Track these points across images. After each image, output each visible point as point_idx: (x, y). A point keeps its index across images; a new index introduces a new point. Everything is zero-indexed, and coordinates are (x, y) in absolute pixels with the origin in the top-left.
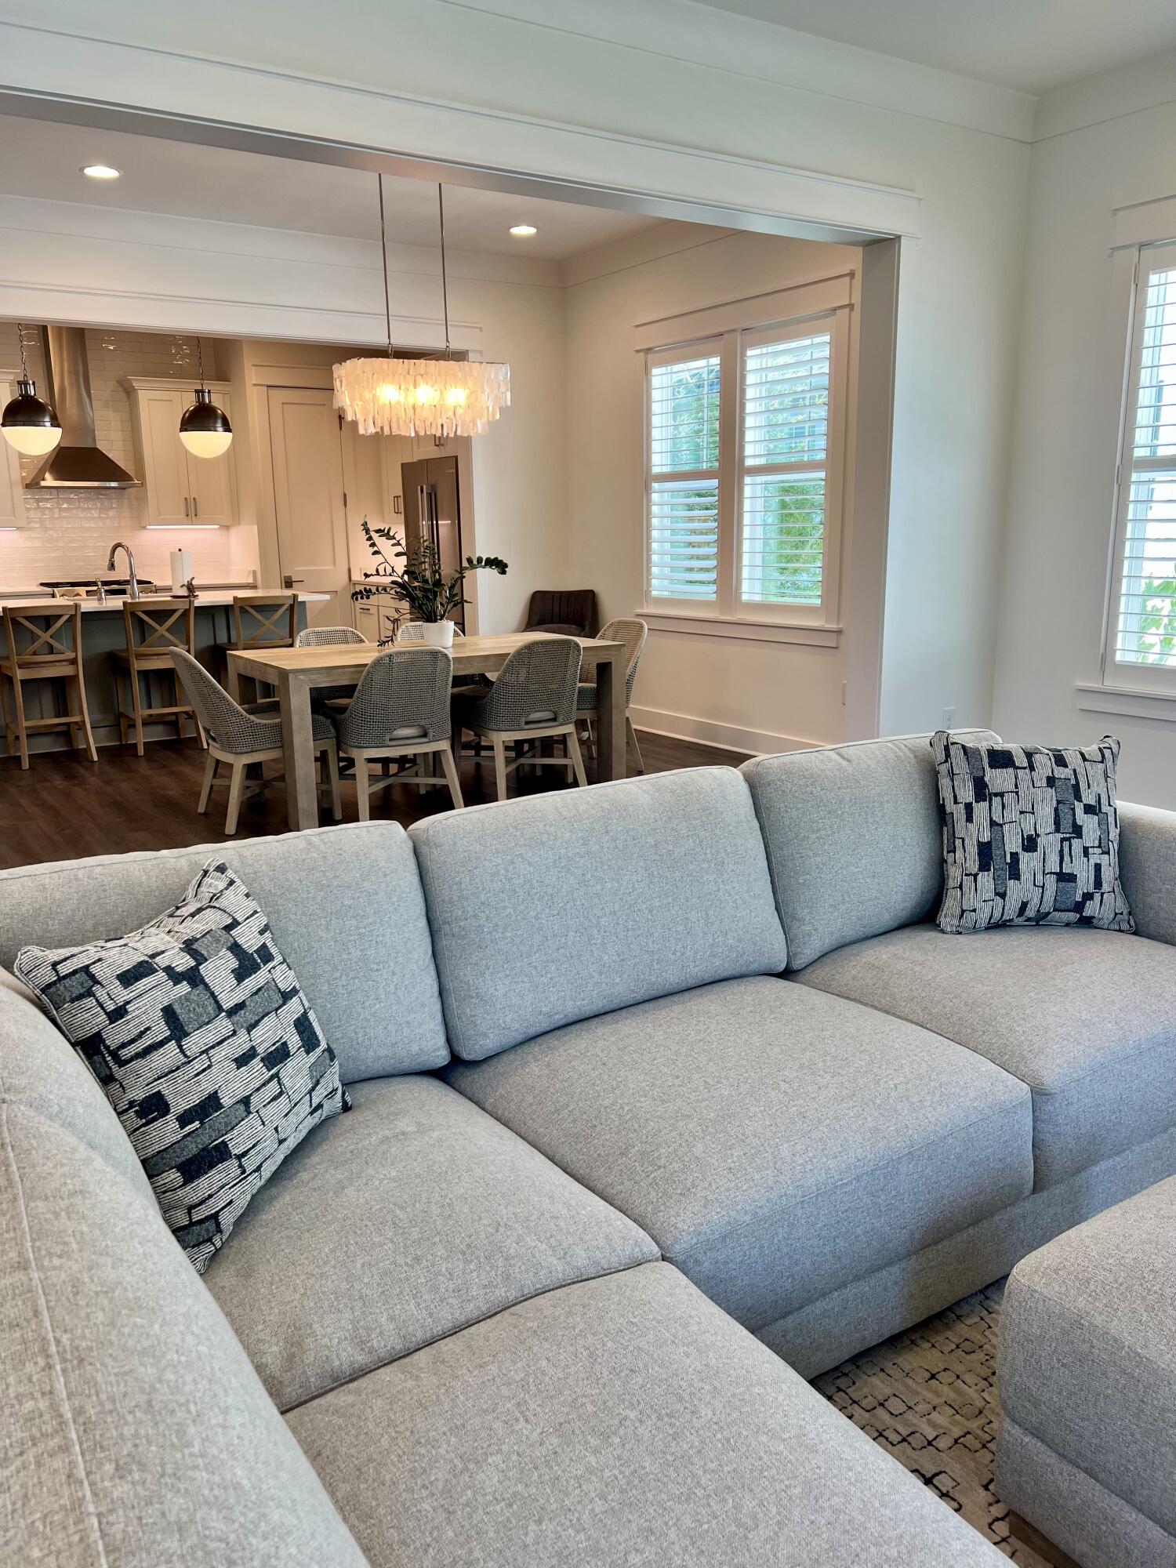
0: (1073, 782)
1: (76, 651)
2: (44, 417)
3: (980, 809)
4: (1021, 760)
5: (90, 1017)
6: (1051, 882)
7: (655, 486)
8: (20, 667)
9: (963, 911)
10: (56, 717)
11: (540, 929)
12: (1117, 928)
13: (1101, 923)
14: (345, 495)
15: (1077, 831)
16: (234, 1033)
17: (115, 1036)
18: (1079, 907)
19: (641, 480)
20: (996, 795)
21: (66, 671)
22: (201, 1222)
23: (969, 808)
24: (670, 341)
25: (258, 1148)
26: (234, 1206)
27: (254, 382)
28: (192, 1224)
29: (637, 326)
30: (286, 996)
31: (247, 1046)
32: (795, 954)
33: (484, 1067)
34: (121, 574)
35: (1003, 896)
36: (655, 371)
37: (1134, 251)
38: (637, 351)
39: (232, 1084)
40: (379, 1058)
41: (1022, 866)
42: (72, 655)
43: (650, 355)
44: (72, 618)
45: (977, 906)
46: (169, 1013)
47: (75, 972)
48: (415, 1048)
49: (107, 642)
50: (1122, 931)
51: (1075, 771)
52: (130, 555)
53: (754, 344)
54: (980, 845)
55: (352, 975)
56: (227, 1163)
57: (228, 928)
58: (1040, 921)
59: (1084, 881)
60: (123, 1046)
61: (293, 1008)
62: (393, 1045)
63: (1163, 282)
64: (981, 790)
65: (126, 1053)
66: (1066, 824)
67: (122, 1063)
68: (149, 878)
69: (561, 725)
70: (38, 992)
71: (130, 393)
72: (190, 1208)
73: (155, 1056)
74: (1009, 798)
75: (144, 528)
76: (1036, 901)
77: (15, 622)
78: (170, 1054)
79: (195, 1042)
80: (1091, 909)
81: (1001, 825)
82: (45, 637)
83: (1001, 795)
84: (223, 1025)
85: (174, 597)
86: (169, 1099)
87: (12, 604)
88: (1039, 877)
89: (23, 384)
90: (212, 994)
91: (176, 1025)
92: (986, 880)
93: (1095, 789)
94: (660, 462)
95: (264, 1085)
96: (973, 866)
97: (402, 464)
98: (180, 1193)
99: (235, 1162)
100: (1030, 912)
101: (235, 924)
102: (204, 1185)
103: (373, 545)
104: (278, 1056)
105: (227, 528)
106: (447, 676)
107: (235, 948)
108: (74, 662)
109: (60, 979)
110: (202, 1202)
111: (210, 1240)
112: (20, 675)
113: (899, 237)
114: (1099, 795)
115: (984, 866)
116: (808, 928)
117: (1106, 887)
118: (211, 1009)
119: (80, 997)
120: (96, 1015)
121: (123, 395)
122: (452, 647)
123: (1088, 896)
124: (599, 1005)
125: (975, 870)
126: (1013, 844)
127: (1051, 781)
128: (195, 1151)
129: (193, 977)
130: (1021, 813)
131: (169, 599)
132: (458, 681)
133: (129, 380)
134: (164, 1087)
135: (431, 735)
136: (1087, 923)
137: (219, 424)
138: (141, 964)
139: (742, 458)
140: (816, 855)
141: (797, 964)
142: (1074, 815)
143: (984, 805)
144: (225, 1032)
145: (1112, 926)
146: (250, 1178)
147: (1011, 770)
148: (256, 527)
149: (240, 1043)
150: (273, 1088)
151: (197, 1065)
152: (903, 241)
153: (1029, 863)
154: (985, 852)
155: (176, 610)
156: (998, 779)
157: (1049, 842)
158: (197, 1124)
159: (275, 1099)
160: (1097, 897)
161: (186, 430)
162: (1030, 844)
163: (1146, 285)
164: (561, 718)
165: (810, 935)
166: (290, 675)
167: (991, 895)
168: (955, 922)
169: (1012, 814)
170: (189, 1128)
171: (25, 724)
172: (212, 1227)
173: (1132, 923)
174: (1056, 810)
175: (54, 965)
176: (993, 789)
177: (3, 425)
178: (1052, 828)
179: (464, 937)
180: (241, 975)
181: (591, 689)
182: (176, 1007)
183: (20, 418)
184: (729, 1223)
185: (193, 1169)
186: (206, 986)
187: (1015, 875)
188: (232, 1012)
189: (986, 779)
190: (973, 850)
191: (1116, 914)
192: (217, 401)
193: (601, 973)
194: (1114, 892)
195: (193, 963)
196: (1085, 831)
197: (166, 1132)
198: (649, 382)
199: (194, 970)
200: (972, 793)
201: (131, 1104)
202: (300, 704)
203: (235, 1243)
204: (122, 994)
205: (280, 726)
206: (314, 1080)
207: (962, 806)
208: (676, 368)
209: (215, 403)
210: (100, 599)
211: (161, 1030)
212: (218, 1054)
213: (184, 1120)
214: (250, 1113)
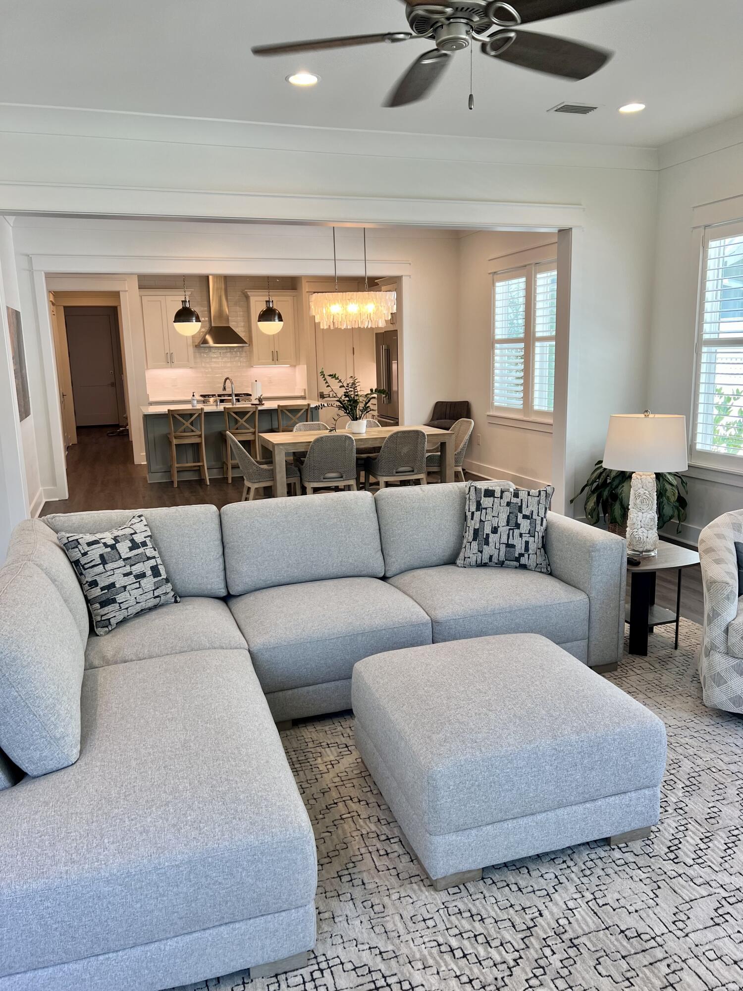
0: (520, 504)
1: (201, 431)
2: (193, 317)
3: (477, 514)
4: (498, 494)
5: (76, 554)
6: (503, 548)
7: (497, 346)
8: (175, 438)
9: (465, 558)
10: (194, 462)
11: (262, 548)
12: (539, 570)
13: (530, 568)
14: (353, 348)
15: (518, 526)
16: (125, 566)
17: (83, 561)
18: (517, 559)
19: (490, 343)
20: (484, 508)
21: (197, 440)
22: (104, 620)
23: (473, 513)
24: (504, 268)
25: (127, 602)
26: (115, 618)
27: (307, 290)
28: (101, 620)
29: (489, 260)
30: (149, 558)
31: (129, 571)
32: (388, 570)
33: (239, 598)
34: (228, 391)
35: (481, 552)
36: (497, 284)
37: (702, 229)
38: (489, 274)
39: (120, 581)
40: (194, 588)
41: (490, 540)
42: (200, 433)
43: (496, 276)
44: (200, 415)
45: (471, 556)
46: (102, 556)
47: (73, 540)
48: (209, 587)
49: (217, 427)
50: (543, 573)
51: (522, 500)
52: (232, 383)
53: (541, 272)
54: (475, 530)
55: (185, 557)
56: (115, 604)
57: (132, 534)
58: (501, 564)
59: (520, 548)
60: (86, 564)
61: (152, 562)
62: (200, 584)
63: (722, 244)
64: (479, 507)
65: (86, 566)
66: (512, 522)
67: (85, 569)
68: (117, 518)
69: (416, 474)
70: (62, 545)
71: (247, 298)
72: (102, 616)
73: (95, 568)
74: (489, 510)
75: (252, 367)
76: (496, 555)
77: (174, 417)
78: (100, 568)
79: (109, 566)
80: (523, 561)
81: (484, 522)
82: (187, 424)
83: (486, 509)
84: (121, 563)
85: (252, 404)
86: (99, 582)
87: (173, 407)
88: (498, 544)
89: (184, 302)
90: (119, 553)
91: (103, 560)
92: (475, 545)
93: (530, 508)
94: (500, 333)
95: (133, 583)
96: (471, 539)
97: (376, 334)
98: (99, 611)
99: (118, 605)
100: (495, 560)
101: (136, 533)
102: (106, 610)
103: (327, 382)
104: (143, 575)
105: (295, 366)
106: (352, 448)
107: (132, 541)
108: (200, 436)
109: (69, 542)
110: (105, 614)
111: (107, 627)
112: (175, 442)
113: (571, 229)
114: (532, 511)
115: (474, 539)
116: (394, 560)
117: (530, 552)
118: (117, 557)
119: (74, 548)
120: (78, 554)
121: (245, 298)
122: (365, 433)
123: (521, 555)
124: (287, 580)
125: (471, 540)
126: (488, 530)
127: (508, 504)
128: (105, 599)
129: (113, 547)
130: (493, 517)
131: (250, 406)
132: (359, 451)
133: (246, 292)
134: (97, 578)
135: (344, 477)
136: (524, 567)
137: (276, 318)
138: (95, 541)
139: (534, 332)
140: (398, 530)
141: (388, 575)
142: (517, 519)
143: (479, 513)
144: (121, 565)
145: (536, 569)
146: (123, 611)
147: (492, 498)
148: (306, 366)
149: (127, 569)
150: (137, 585)
151: (109, 573)
152: (573, 230)
153: (493, 538)
154: (476, 532)
155: (249, 412)
156: (486, 502)
157: (503, 530)
158: (106, 591)
159: (136, 589)
160: (526, 556)
161: (260, 321)
162: (495, 530)
163: (708, 247)
164: (416, 471)
165: (394, 563)
166: (276, 446)
167: (476, 551)
168: (462, 562)
169: (489, 517)
170: (103, 592)
171: (176, 465)
172: (108, 623)
173: (549, 569)
174: (508, 516)
175: (68, 538)
176: (483, 506)
177: (174, 322)
178: (505, 523)
179: (233, 549)
180: (131, 549)
181: (438, 455)
182: (105, 555)
183: (182, 319)
184: (277, 643)
185: (104, 604)
186: (117, 550)
187: (487, 543)
188: (124, 560)
189: (481, 502)
190: (472, 532)
191: (537, 564)
192: (277, 306)
193: (288, 567)
194: (536, 554)
195: (114, 543)
196: (521, 526)
197: (96, 592)
198: (494, 290)
199: (115, 544)
200: (475, 507)
201: (87, 582)
202: (280, 460)
203: (115, 630)
204: (87, 549)
205: (272, 470)
206: (156, 587)
207: (470, 513)
208: (511, 282)
209: (275, 307)
210: (217, 405)
211: (98, 561)
212: (117, 571)
213: (102, 589)
214: (125, 591)
